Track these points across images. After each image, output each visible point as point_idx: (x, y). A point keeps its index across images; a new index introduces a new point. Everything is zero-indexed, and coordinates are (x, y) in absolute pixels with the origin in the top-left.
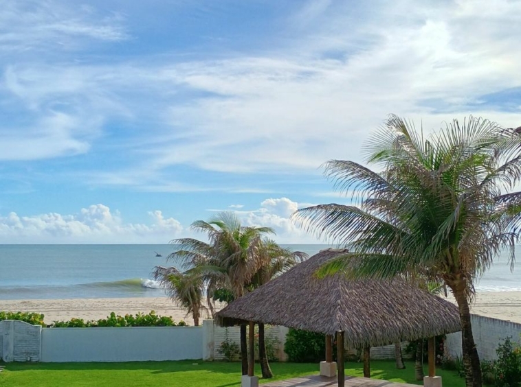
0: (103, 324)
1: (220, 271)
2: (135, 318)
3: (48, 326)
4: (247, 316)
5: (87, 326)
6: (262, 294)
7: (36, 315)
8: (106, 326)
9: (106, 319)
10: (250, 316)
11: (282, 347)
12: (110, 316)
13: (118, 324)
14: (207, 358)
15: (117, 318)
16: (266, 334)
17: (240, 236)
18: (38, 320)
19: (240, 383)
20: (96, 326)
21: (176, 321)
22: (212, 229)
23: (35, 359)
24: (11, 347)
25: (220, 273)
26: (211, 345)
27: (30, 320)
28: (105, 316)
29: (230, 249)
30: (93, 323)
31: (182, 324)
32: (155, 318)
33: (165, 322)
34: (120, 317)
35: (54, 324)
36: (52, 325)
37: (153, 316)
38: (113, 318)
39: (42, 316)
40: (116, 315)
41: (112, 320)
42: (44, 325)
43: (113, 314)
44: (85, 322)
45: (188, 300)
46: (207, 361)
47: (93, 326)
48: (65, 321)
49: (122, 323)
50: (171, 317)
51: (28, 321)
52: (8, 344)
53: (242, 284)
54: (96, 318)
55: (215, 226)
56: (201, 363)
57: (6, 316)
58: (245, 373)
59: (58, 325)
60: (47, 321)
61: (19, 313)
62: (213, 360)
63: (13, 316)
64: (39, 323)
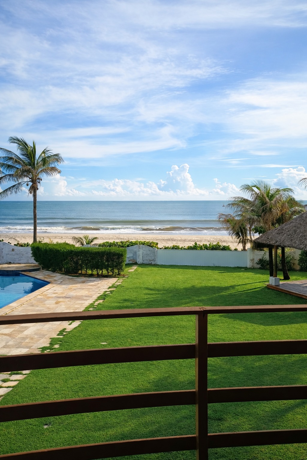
0: (190, 248)
1: (257, 215)
2: (208, 246)
3: (161, 249)
4: (272, 243)
5: (181, 249)
6: (282, 229)
7: (154, 243)
8: (192, 249)
9: (192, 246)
10: (274, 242)
11: (297, 262)
12: (194, 245)
13: (198, 248)
14: (250, 267)
15: (198, 245)
16: (286, 255)
17: (270, 194)
18: (154, 245)
19: (269, 281)
20: (187, 249)
21: (233, 248)
22: (253, 190)
23: (153, 263)
24: (141, 257)
25: (256, 217)
26: (252, 260)
27: (150, 245)
28: (192, 244)
29: (263, 203)
30: (185, 248)
31: (236, 250)
32: (220, 246)
33: (225, 249)
34: (200, 245)
35: (164, 247)
36: (162, 248)
37: (219, 245)
38: (196, 245)
39: (157, 244)
40: (198, 244)
41: (195, 246)
42: (158, 248)
43: (196, 243)
44: (180, 247)
45: (239, 235)
46: (250, 268)
47: (185, 249)
48: (170, 246)
49: (201, 248)
50: (229, 246)
51: (150, 246)
52: (139, 256)
53: (270, 224)
54: (187, 245)
55: (255, 189)
56: (246, 269)
57: (138, 243)
58: (271, 275)
59: (166, 248)
60: (160, 246)
61: (145, 241)
62: (254, 268)
63: (142, 243)
64: (156, 247)
